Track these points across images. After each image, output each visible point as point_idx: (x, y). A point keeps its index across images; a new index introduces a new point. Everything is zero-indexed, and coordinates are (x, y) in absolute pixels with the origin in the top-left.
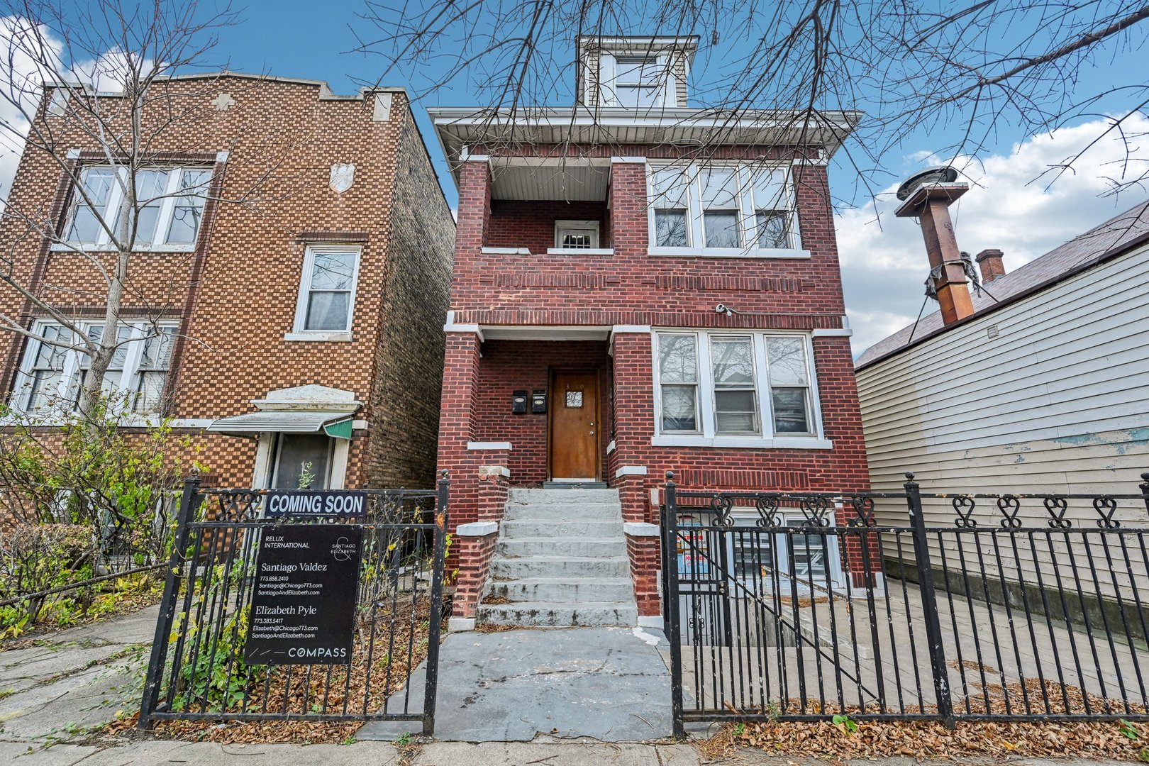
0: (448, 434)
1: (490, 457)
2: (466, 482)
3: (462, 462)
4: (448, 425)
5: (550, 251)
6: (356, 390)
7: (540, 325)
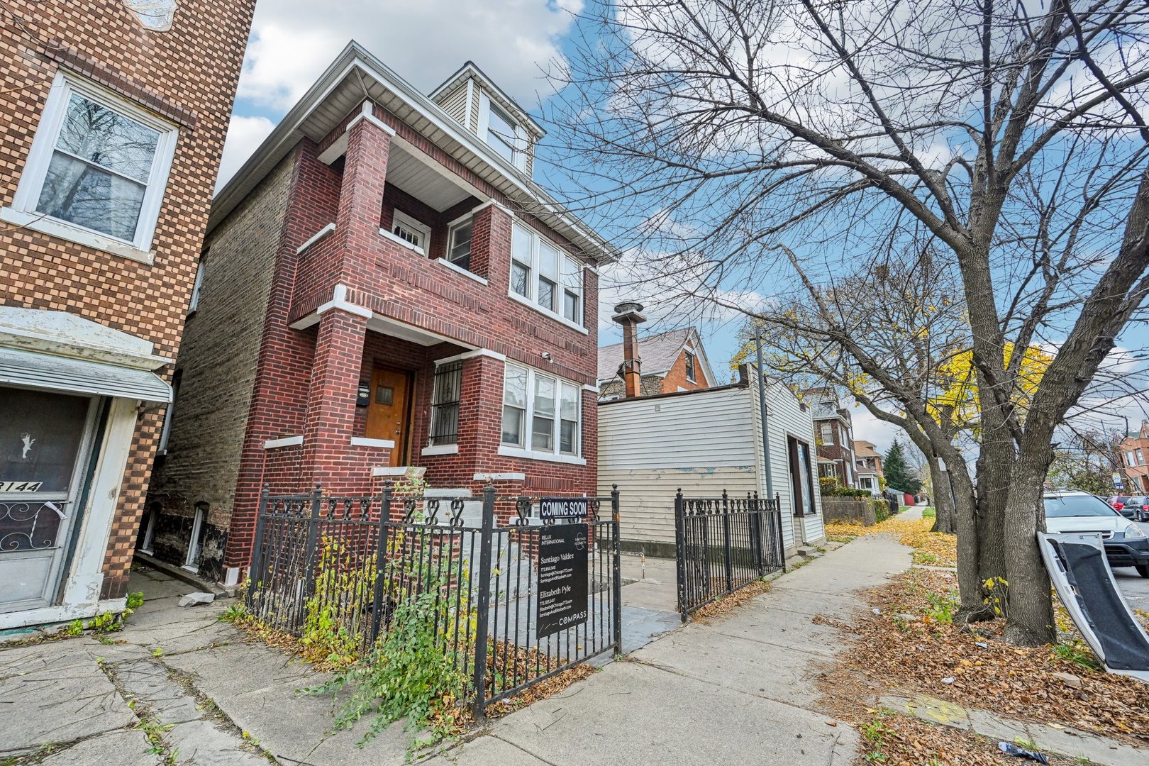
0: (330, 425)
1: (373, 455)
2: (347, 480)
3: (344, 458)
4: (331, 415)
5: (441, 260)
6: (152, 339)
7: (429, 330)
